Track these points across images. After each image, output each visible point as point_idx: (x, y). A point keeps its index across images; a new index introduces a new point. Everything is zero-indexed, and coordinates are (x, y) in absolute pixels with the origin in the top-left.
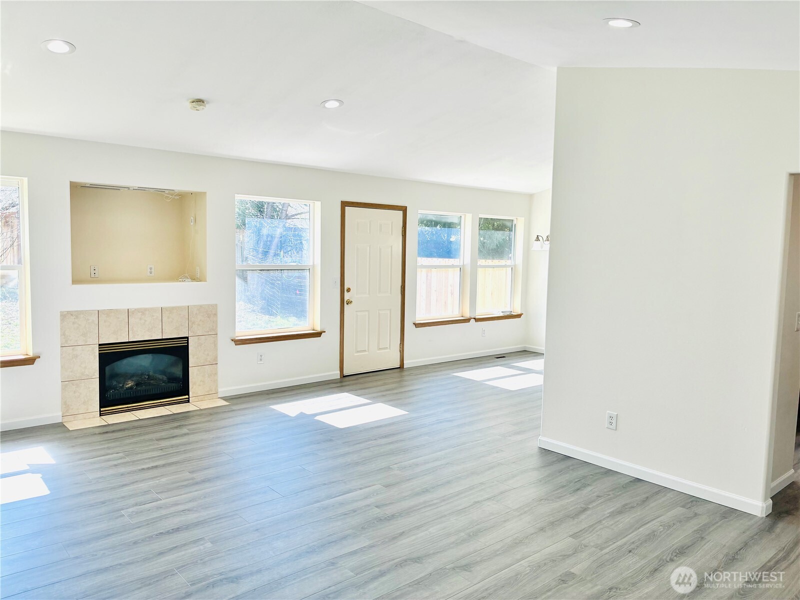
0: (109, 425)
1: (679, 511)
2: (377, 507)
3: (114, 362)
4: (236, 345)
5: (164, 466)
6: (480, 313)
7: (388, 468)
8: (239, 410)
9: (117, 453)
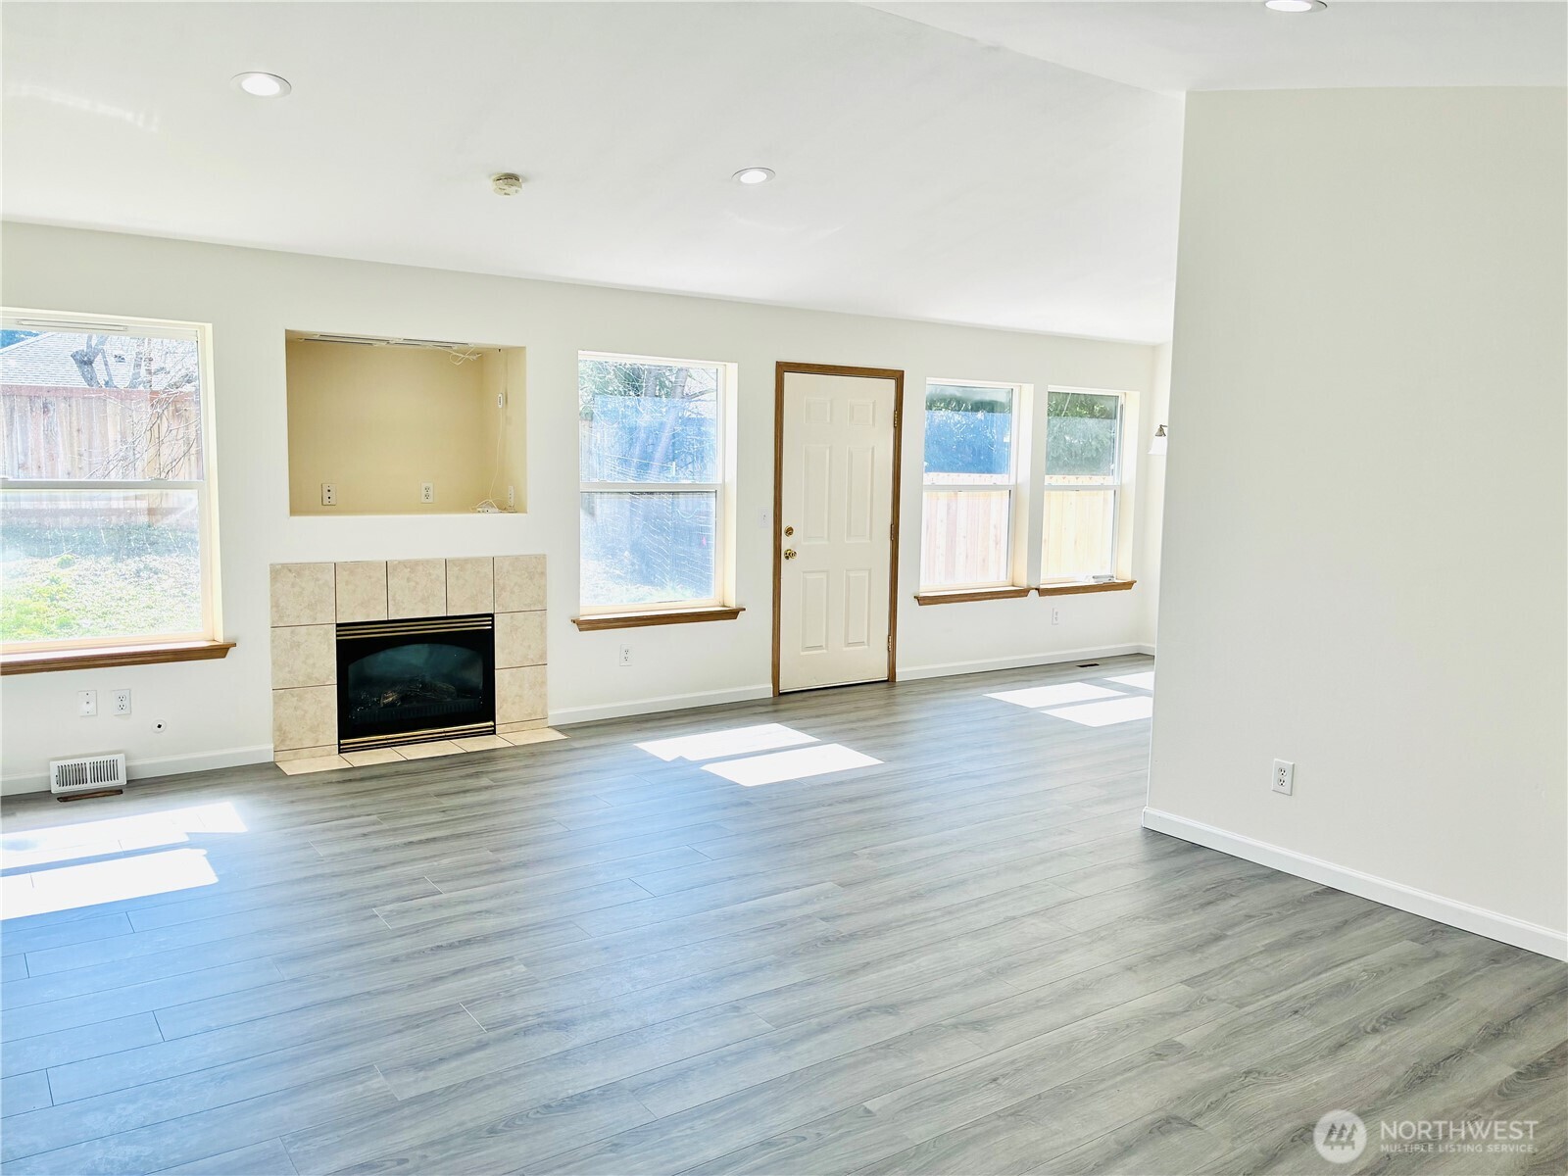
0: (354, 768)
1: (1405, 946)
2: (823, 919)
3: (364, 657)
4: (580, 630)
5: (446, 838)
6: (1049, 578)
7: (851, 855)
8: (584, 748)
9: (368, 815)
